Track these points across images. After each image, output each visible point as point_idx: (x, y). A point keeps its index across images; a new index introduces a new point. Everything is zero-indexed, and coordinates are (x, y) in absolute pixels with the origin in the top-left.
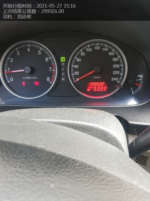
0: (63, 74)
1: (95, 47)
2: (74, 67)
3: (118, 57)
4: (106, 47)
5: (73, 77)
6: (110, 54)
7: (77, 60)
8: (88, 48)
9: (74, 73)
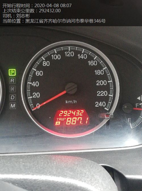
0: (13, 97)
1: (66, 53)
2: (31, 85)
3: (104, 69)
4: (84, 53)
5: (30, 102)
6: (91, 63)
7: (36, 73)
8: (54, 54)
9: (32, 95)
